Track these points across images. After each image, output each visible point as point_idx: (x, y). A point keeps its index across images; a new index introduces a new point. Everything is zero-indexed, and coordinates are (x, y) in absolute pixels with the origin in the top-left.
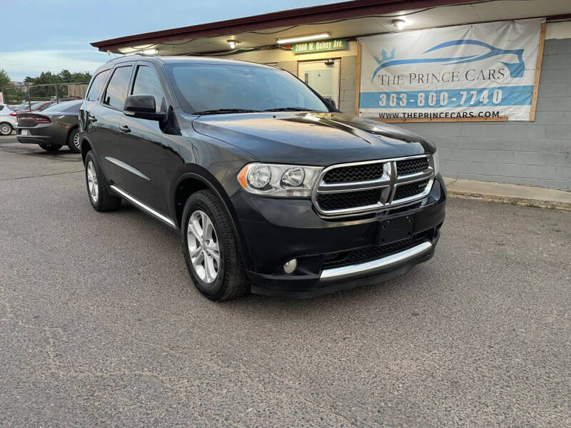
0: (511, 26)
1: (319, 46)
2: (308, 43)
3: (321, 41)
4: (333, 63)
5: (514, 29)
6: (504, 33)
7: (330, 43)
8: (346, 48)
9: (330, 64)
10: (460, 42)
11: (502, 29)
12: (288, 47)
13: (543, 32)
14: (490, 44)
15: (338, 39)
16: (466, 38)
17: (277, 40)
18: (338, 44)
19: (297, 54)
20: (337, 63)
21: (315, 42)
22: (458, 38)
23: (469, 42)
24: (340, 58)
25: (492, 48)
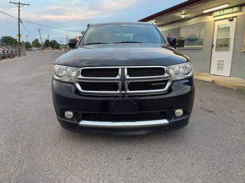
1: (226, 11)
2: (220, 10)
3: (227, 8)
4: (233, 20)
7: (232, 9)
8: (240, 11)
9: (231, 20)
12: (210, 13)
15: (235, 6)
17: (203, 10)
18: (236, 9)
19: (214, 17)
20: (235, 19)
21: (223, 9)
24: (237, 17)
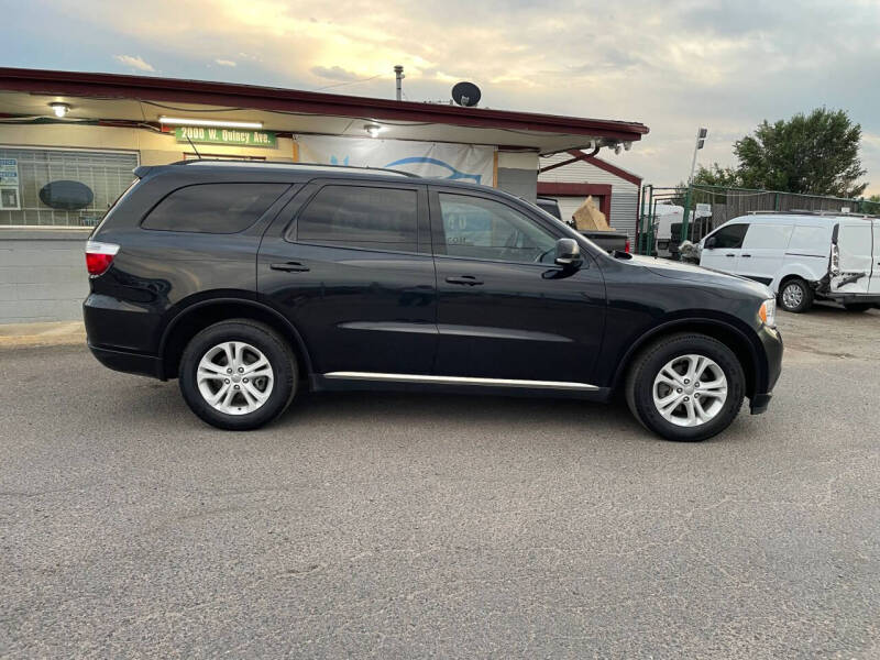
0: (470, 150)
1: (228, 137)
2: (206, 128)
3: (232, 129)
5: (472, 154)
6: (465, 155)
7: (248, 135)
8: (275, 146)
10: (423, 160)
11: (463, 152)
12: (167, 129)
13: (496, 159)
14: (453, 166)
15: (261, 131)
16: (429, 157)
17: (159, 116)
18: (262, 138)
19: (181, 142)
21: (220, 129)
22: (422, 156)
23: (433, 161)
24: (263, 158)
25: (455, 171)
